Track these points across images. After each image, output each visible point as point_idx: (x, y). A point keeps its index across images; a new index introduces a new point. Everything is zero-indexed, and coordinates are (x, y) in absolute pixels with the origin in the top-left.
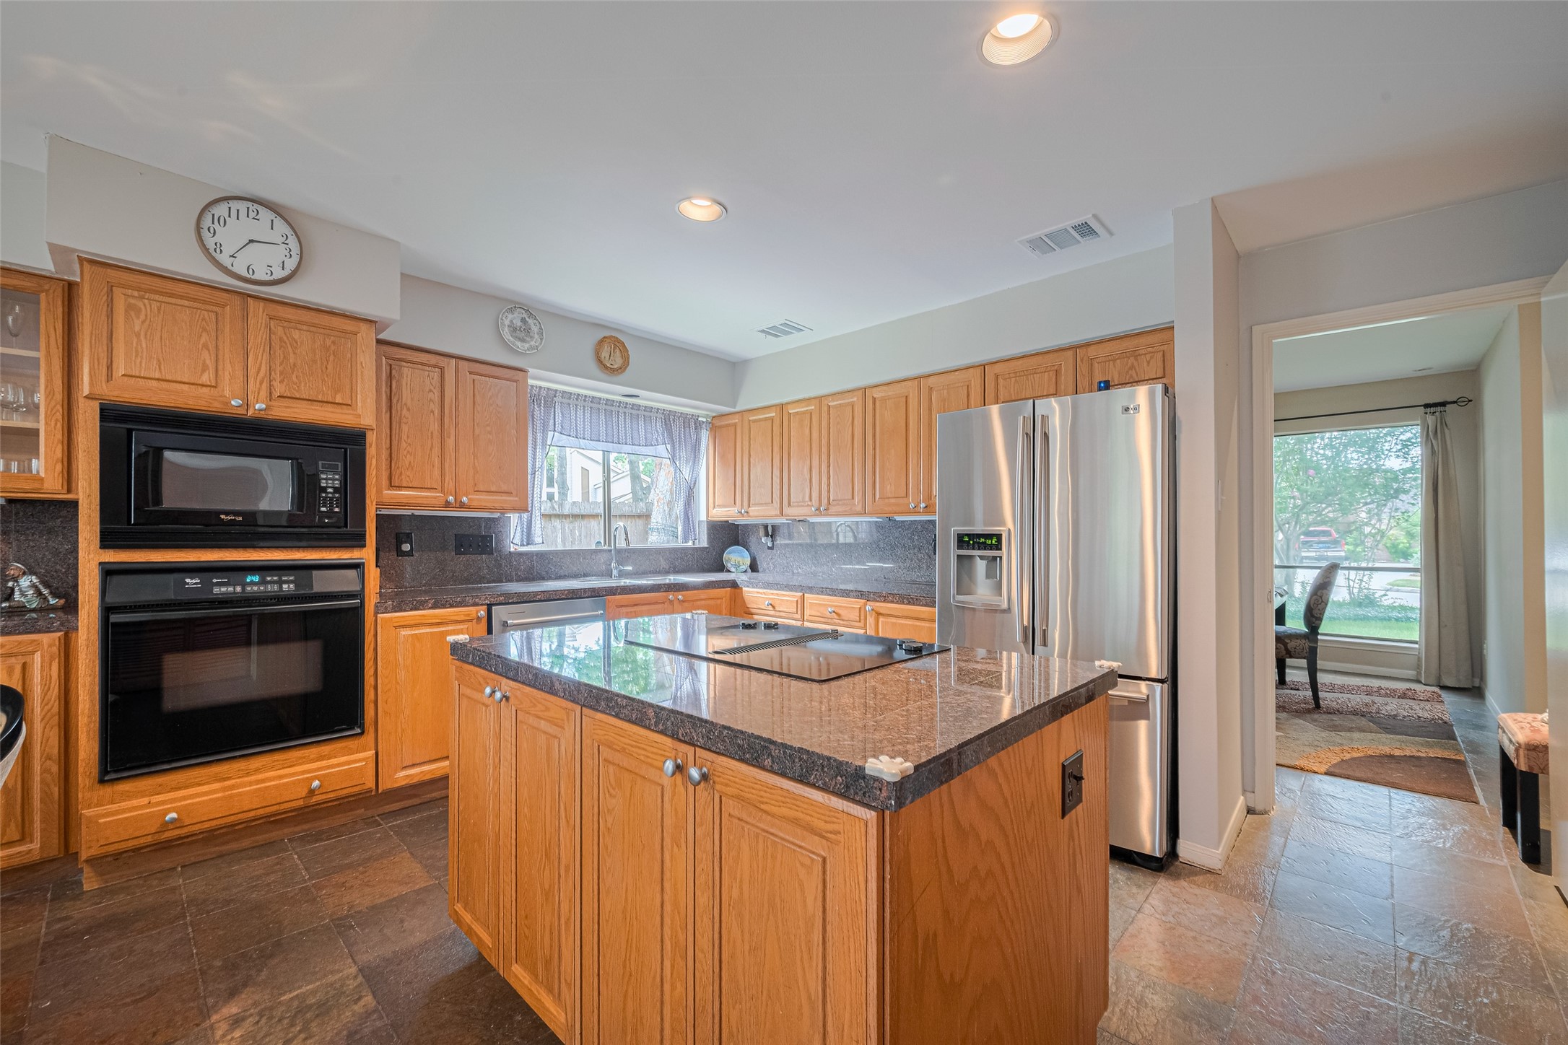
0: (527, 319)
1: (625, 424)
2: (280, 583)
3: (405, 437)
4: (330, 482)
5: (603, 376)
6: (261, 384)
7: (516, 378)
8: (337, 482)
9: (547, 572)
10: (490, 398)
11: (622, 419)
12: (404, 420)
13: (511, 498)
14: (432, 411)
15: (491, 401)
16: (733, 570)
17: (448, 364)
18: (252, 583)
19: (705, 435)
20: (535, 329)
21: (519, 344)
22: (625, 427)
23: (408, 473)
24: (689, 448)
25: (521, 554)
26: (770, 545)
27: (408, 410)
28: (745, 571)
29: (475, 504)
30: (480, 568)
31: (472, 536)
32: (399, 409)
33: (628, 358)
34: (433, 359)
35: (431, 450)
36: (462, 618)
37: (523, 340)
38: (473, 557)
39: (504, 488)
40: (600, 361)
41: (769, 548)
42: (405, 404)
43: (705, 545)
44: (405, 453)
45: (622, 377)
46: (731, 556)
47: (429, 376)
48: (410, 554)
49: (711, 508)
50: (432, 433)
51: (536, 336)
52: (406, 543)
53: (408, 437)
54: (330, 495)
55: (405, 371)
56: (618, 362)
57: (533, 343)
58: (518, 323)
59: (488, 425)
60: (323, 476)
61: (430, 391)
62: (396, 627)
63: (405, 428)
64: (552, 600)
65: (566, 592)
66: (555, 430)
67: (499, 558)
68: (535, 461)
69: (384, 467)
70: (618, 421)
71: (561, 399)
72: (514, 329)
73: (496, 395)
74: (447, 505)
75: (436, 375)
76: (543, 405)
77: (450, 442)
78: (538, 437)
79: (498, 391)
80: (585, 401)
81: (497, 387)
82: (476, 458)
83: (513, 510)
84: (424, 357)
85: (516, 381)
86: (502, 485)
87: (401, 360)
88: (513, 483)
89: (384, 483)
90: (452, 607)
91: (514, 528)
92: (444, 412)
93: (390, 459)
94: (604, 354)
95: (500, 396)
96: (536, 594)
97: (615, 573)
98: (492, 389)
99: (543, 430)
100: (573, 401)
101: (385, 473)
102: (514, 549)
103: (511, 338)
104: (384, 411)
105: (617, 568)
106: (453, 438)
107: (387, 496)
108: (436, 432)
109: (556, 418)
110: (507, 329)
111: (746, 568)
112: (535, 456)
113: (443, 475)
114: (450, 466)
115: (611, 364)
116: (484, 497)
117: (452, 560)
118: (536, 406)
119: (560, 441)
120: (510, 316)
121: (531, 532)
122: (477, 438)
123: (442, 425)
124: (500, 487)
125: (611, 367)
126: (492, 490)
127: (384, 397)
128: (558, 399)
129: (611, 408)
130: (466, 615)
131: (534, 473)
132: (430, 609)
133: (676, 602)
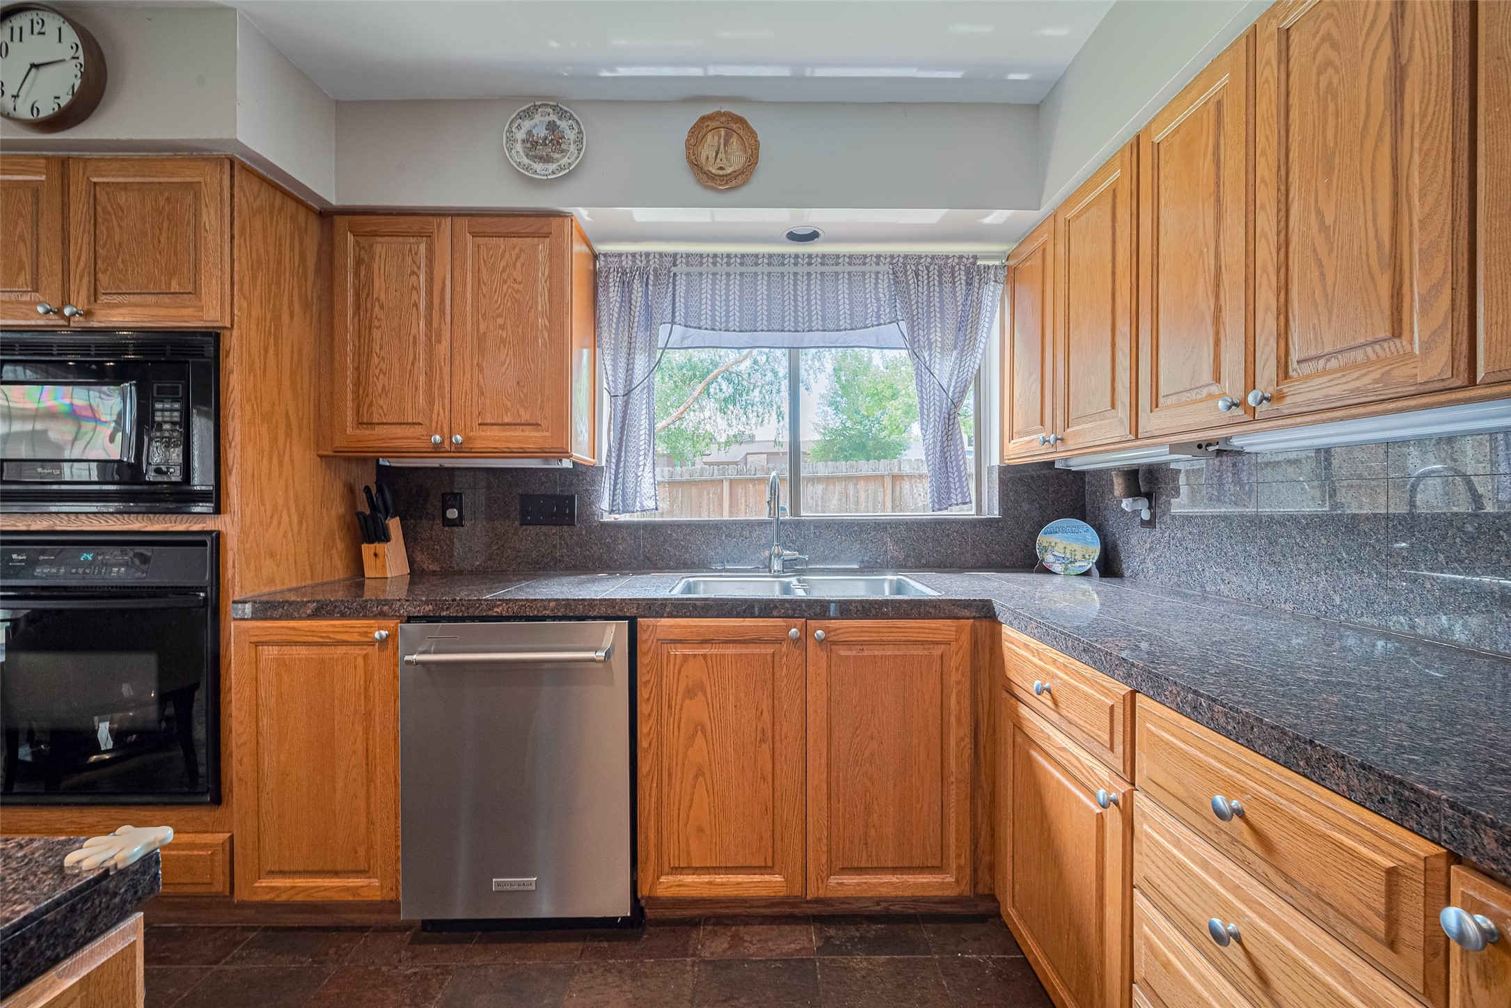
0: (558, 122)
1: (809, 294)
2: (108, 565)
3: (376, 348)
4: (167, 414)
5: (712, 196)
6: (81, 280)
7: (545, 230)
8: (176, 414)
9: (662, 558)
10: (504, 270)
11: (802, 287)
12: (376, 323)
13: (541, 434)
14: (416, 305)
15: (505, 276)
16: (1057, 568)
17: (439, 225)
19: (992, 296)
20: (571, 135)
21: (538, 167)
22: (809, 300)
23: (381, 402)
24: (951, 323)
25: (617, 526)
26: (1146, 515)
27: (382, 307)
28: (1087, 574)
29: (478, 445)
30: (555, 546)
31: (543, 497)
32: (369, 306)
33: (757, 148)
34: (415, 223)
35: (413, 363)
37: (547, 160)
38: (544, 528)
39: (525, 417)
40: (696, 166)
41: (1144, 524)
42: (378, 299)
43: (996, 514)
44: (377, 372)
45: (745, 192)
46: (1054, 539)
47: (410, 250)
48: (457, 523)
49: (1006, 440)
50: (415, 338)
51: (572, 148)
52: (453, 507)
53: (381, 348)
54: (167, 434)
55: (379, 249)
56: (735, 160)
57: (564, 161)
58: (541, 132)
59: (500, 315)
60: (158, 406)
61: (413, 273)
62: (256, 644)
63: (377, 334)
64: (520, 618)
65: (552, 604)
66: (673, 322)
67: (584, 532)
68: (632, 375)
69: (349, 396)
70: (795, 290)
71: (685, 269)
72: (532, 144)
73: (514, 264)
74: (437, 448)
75: (423, 248)
76: (651, 282)
77: (443, 349)
78: (640, 338)
79: (518, 257)
80: (729, 264)
81: (517, 250)
82: (481, 369)
83: (543, 453)
84: (404, 223)
85: (547, 235)
86: (522, 412)
87: (374, 234)
88: (542, 408)
89: (349, 419)
90: (343, 616)
91: (607, 485)
92: (432, 303)
93: (357, 383)
94: (706, 152)
95: (518, 265)
96: (492, 604)
97: (777, 565)
98: (507, 255)
99: (650, 324)
100: (708, 268)
101: (349, 404)
102: (607, 518)
103: (526, 161)
104: (350, 312)
105: (779, 556)
106: (446, 342)
107: (350, 434)
108: (422, 338)
109: (677, 300)
110: (519, 147)
111: (1088, 565)
112: (630, 366)
113: (430, 402)
114: (441, 387)
115: (721, 168)
116: (495, 432)
117: (516, 533)
118: (637, 284)
119: (683, 339)
120: (527, 124)
121: (630, 491)
122: (481, 339)
123: (429, 323)
124: (520, 416)
125: (721, 172)
126: (506, 420)
127: (350, 293)
128: (681, 268)
129: (781, 269)
130: (361, 634)
131: (627, 394)
132: (310, 617)
133: (810, 643)
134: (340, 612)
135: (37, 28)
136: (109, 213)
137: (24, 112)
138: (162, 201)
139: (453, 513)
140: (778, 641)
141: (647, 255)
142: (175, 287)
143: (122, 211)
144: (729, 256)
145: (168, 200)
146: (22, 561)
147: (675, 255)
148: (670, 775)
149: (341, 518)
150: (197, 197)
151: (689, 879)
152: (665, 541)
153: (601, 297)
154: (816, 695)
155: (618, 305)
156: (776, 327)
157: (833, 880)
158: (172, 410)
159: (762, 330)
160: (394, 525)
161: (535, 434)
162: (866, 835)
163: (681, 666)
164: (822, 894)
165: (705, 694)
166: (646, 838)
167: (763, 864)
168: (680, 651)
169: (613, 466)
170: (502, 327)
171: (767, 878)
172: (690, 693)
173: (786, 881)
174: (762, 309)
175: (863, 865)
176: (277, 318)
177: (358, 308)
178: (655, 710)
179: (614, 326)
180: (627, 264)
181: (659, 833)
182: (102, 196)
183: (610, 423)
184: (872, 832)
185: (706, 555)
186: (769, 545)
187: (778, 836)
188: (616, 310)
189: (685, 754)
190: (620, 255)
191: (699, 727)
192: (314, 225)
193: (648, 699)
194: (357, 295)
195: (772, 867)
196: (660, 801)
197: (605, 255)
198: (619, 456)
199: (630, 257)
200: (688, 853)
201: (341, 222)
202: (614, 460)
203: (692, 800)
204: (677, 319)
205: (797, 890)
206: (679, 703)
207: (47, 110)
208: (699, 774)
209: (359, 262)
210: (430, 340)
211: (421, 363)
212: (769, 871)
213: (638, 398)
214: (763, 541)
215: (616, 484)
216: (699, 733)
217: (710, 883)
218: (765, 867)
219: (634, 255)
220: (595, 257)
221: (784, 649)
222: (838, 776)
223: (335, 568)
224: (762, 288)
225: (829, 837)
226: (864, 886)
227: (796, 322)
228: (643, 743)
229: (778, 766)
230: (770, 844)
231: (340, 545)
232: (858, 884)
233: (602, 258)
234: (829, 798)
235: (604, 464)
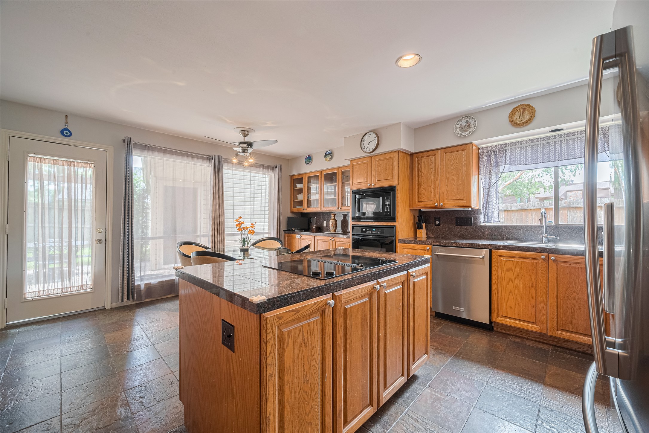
0: (469, 120)
1: (561, 148)
2: (378, 231)
3: (422, 184)
5: (518, 129)
6: (374, 178)
7: (465, 148)
9: (501, 236)
10: (454, 161)
11: (558, 146)
12: (422, 178)
13: (463, 202)
14: (431, 172)
15: (454, 162)
17: (437, 153)
18: (374, 231)
20: (472, 123)
21: (463, 133)
22: (561, 150)
23: (423, 196)
25: (486, 227)
27: (424, 174)
29: (447, 205)
30: (466, 232)
31: (462, 218)
32: (421, 174)
33: (535, 112)
34: (431, 153)
35: (431, 186)
37: (466, 131)
38: (463, 227)
39: (459, 197)
40: (512, 122)
42: (423, 172)
44: (422, 189)
45: (531, 125)
47: (430, 160)
48: (439, 225)
50: (431, 180)
51: (473, 126)
53: (424, 183)
54: (388, 206)
55: (423, 160)
56: (527, 118)
57: (471, 130)
58: (464, 124)
59: (453, 172)
60: (386, 201)
61: (431, 165)
62: (403, 248)
63: (422, 180)
64: (460, 247)
65: (468, 244)
66: (505, 164)
67: (475, 228)
68: (491, 182)
69: (416, 195)
70: (555, 147)
71: (510, 147)
72: (462, 129)
73: (456, 159)
74: (436, 207)
75: (433, 159)
76: (497, 154)
77: (438, 182)
78: (494, 170)
79: (457, 157)
80: (526, 143)
81: (457, 155)
82: (448, 187)
83: (464, 207)
84: (429, 153)
85: (466, 150)
86: (458, 196)
87: (422, 157)
88: (464, 195)
89: (416, 200)
90: (420, 244)
91: (482, 215)
92: (435, 171)
93: (418, 192)
94: (516, 117)
95: (457, 158)
96: (453, 244)
97: (545, 240)
98: (454, 157)
99: (497, 166)
100: (518, 146)
101: (416, 197)
102: (482, 224)
103: (460, 133)
104: (417, 176)
105: (546, 237)
106: (438, 181)
107: (417, 205)
108: (433, 180)
109: (507, 157)
110: (458, 130)
112: (490, 180)
113: (435, 195)
114: (437, 192)
115: (521, 121)
116: (451, 202)
117: (454, 228)
118: (493, 155)
119: (509, 169)
120: (460, 123)
121: (490, 216)
122: (448, 179)
123: (435, 177)
124: (457, 197)
125: (521, 122)
126: (454, 199)
127: (417, 172)
128: (508, 147)
129: (548, 141)
130: (423, 248)
131: (489, 188)
132: (413, 244)
133: (550, 261)
135: (370, 135)
136: (379, 166)
137: (368, 151)
138: (387, 162)
139: (437, 222)
140: (538, 259)
141: (496, 145)
142: (389, 178)
143: (381, 165)
144: (526, 141)
146: (365, 230)
147: (506, 144)
148: (501, 291)
149: (413, 223)
150: (393, 160)
151: (507, 320)
152: (502, 231)
153: (481, 161)
154: (552, 276)
155: (486, 162)
156: (547, 161)
157: (558, 332)
158: (388, 202)
159: (540, 163)
160: (424, 225)
161: (462, 202)
162: (571, 321)
163: (505, 263)
164: (554, 335)
165: (513, 271)
166: (494, 306)
167: (532, 321)
168: (505, 259)
169: (484, 209)
170: (453, 175)
171: (533, 326)
172: (508, 270)
173: (540, 328)
174: (540, 155)
175: (570, 330)
176: (404, 181)
177: (418, 175)
178: (497, 273)
179: (485, 168)
180: (489, 149)
181: (498, 306)
182: (377, 163)
183: (483, 196)
184: (574, 321)
185: (517, 236)
186: (542, 234)
187: (537, 315)
188: (486, 164)
189: (506, 287)
190: (487, 147)
191: (511, 280)
192: (409, 157)
193: (495, 270)
194: (418, 172)
195: (535, 323)
196: (498, 297)
197: (482, 148)
198: (486, 206)
199: (490, 147)
200: (507, 313)
201: (415, 156)
202: (484, 207)
203: (508, 299)
204: (506, 164)
205: (544, 331)
206: (504, 273)
207: (371, 150)
208: (511, 292)
209: (419, 164)
210: (435, 180)
211: (433, 186)
212: (534, 324)
213: (493, 189)
214: (541, 232)
215: (485, 214)
216: (511, 282)
217: (514, 322)
218: (533, 323)
219: (491, 146)
220: (479, 149)
221: (540, 261)
222: (560, 301)
223: (412, 235)
224: (540, 149)
225: (557, 319)
226: (571, 337)
227: (555, 158)
228: (493, 281)
229: (537, 295)
230: (534, 317)
231: (413, 230)
232: (569, 336)
233: (481, 149)
234: (557, 307)
235: (481, 208)
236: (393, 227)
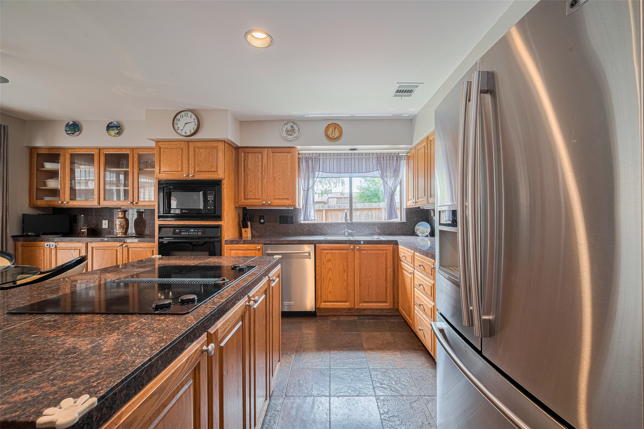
0: (294, 126)
1: (355, 163)
2: (198, 232)
3: (249, 181)
4: (211, 198)
5: (331, 143)
6: (192, 169)
7: (290, 151)
8: (213, 198)
9: (316, 232)
10: (280, 161)
11: (353, 161)
12: (249, 174)
13: (289, 201)
14: (259, 170)
15: (280, 163)
16: (420, 235)
17: (264, 151)
18: (192, 232)
19: (403, 164)
20: (297, 129)
21: (289, 137)
22: (355, 165)
23: (250, 194)
24: (392, 171)
25: (305, 224)
27: (250, 170)
28: (427, 236)
29: (274, 204)
30: (288, 229)
31: (285, 216)
32: (247, 170)
33: (342, 131)
34: (258, 150)
35: (258, 184)
36: (253, 248)
37: (291, 135)
38: (286, 225)
39: (285, 197)
40: (327, 136)
42: (249, 169)
43: (404, 220)
44: (249, 186)
45: (339, 142)
46: (419, 227)
47: (257, 157)
48: (263, 223)
49: (407, 201)
50: (258, 178)
51: (297, 132)
52: (262, 219)
53: (250, 180)
54: (211, 203)
55: (250, 156)
56: (337, 134)
57: (295, 135)
58: (289, 128)
59: (279, 172)
60: (209, 197)
61: (258, 162)
62: (231, 250)
63: (249, 177)
64: (289, 244)
65: (297, 241)
66: (319, 171)
67: (296, 226)
68: (309, 185)
69: (243, 192)
70: (351, 162)
71: (322, 157)
72: (287, 131)
73: (282, 160)
74: (264, 205)
75: (260, 156)
76: (313, 161)
77: (265, 181)
78: (311, 175)
79: (283, 158)
80: (334, 156)
81: (283, 156)
82: (274, 186)
83: (289, 206)
84: (256, 150)
85: (291, 152)
86: (284, 196)
87: (248, 153)
88: (289, 195)
89: (243, 198)
91: (302, 213)
92: (262, 169)
93: (245, 189)
94: (330, 132)
95: (283, 160)
96: (283, 241)
97: (346, 234)
98: (281, 157)
99: (313, 172)
100: (328, 157)
101: (243, 194)
102: (302, 222)
103: (286, 135)
104: (243, 172)
105: (347, 232)
106: (266, 179)
107: (243, 202)
108: (260, 178)
109: (320, 165)
110: (284, 132)
111: (427, 234)
112: (309, 183)
113: (262, 193)
114: (265, 190)
115: (333, 136)
116: (278, 201)
117: (278, 226)
118: (310, 162)
119: (322, 175)
120: (286, 126)
121: (308, 215)
122: (274, 178)
123: (262, 175)
124: (284, 197)
125: (333, 137)
126: (280, 198)
127: (243, 167)
128: (321, 157)
129: (347, 157)
130: (254, 248)
131: (308, 190)
132: (242, 244)
133: (356, 250)
134: (249, 243)
135: (186, 115)
136: (198, 154)
137: (183, 134)
138: (210, 151)
139: (262, 221)
140: (348, 250)
141: (313, 154)
142: (213, 170)
143: (201, 153)
144: (334, 154)
145: (211, 151)
146: (178, 231)
147: (320, 153)
148: (323, 280)
150: (217, 150)
151: (328, 304)
152: (317, 228)
153: (301, 165)
154: (357, 262)
155: (305, 167)
156: (346, 172)
157: (361, 304)
158: (212, 197)
159: (343, 173)
160: (249, 223)
161: (288, 201)
162: (368, 294)
163: (326, 255)
164: (358, 307)
165: (331, 262)
166: (318, 294)
167: (345, 300)
168: (326, 251)
169: (304, 209)
170: (279, 175)
171: (346, 304)
172: (328, 261)
173: (350, 304)
174: (343, 167)
175: (368, 301)
176: (230, 175)
177: (244, 171)
178: (320, 265)
179: (304, 172)
180: (307, 156)
181: (321, 293)
182: (197, 150)
183: (303, 197)
184: (370, 293)
185: (328, 231)
186: (344, 229)
187: (348, 294)
188: (305, 168)
189: (327, 275)
190: (306, 154)
191: (330, 269)
192: (234, 151)
193: (319, 263)
194: (244, 168)
195: (347, 301)
196: (321, 286)
197: (302, 154)
198: (306, 206)
199: (308, 154)
200: (328, 298)
201: (240, 150)
202: (304, 207)
203: (328, 286)
204: (320, 170)
205: (353, 307)
206: (325, 263)
207: (188, 134)
208: (330, 280)
209: (245, 160)
210: (262, 179)
211: (260, 184)
212: (346, 302)
213: (310, 191)
214: (343, 228)
215: (305, 215)
216: (330, 271)
217: (332, 305)
218: (345, 301)
219: (309, 154)
220: (299, 154)
221: (349, 251)
222: (362, 280)
224: (343, 162)
225: (360, 294)
226: (368, 306)
227: (351, 170)
228: (317, 272)
229: (348, 279)
230: (346, 296)
232: (367, 305)
233: (301, 154)
234: (360, 285)
235: (301, 208)
236: (219, 227)
